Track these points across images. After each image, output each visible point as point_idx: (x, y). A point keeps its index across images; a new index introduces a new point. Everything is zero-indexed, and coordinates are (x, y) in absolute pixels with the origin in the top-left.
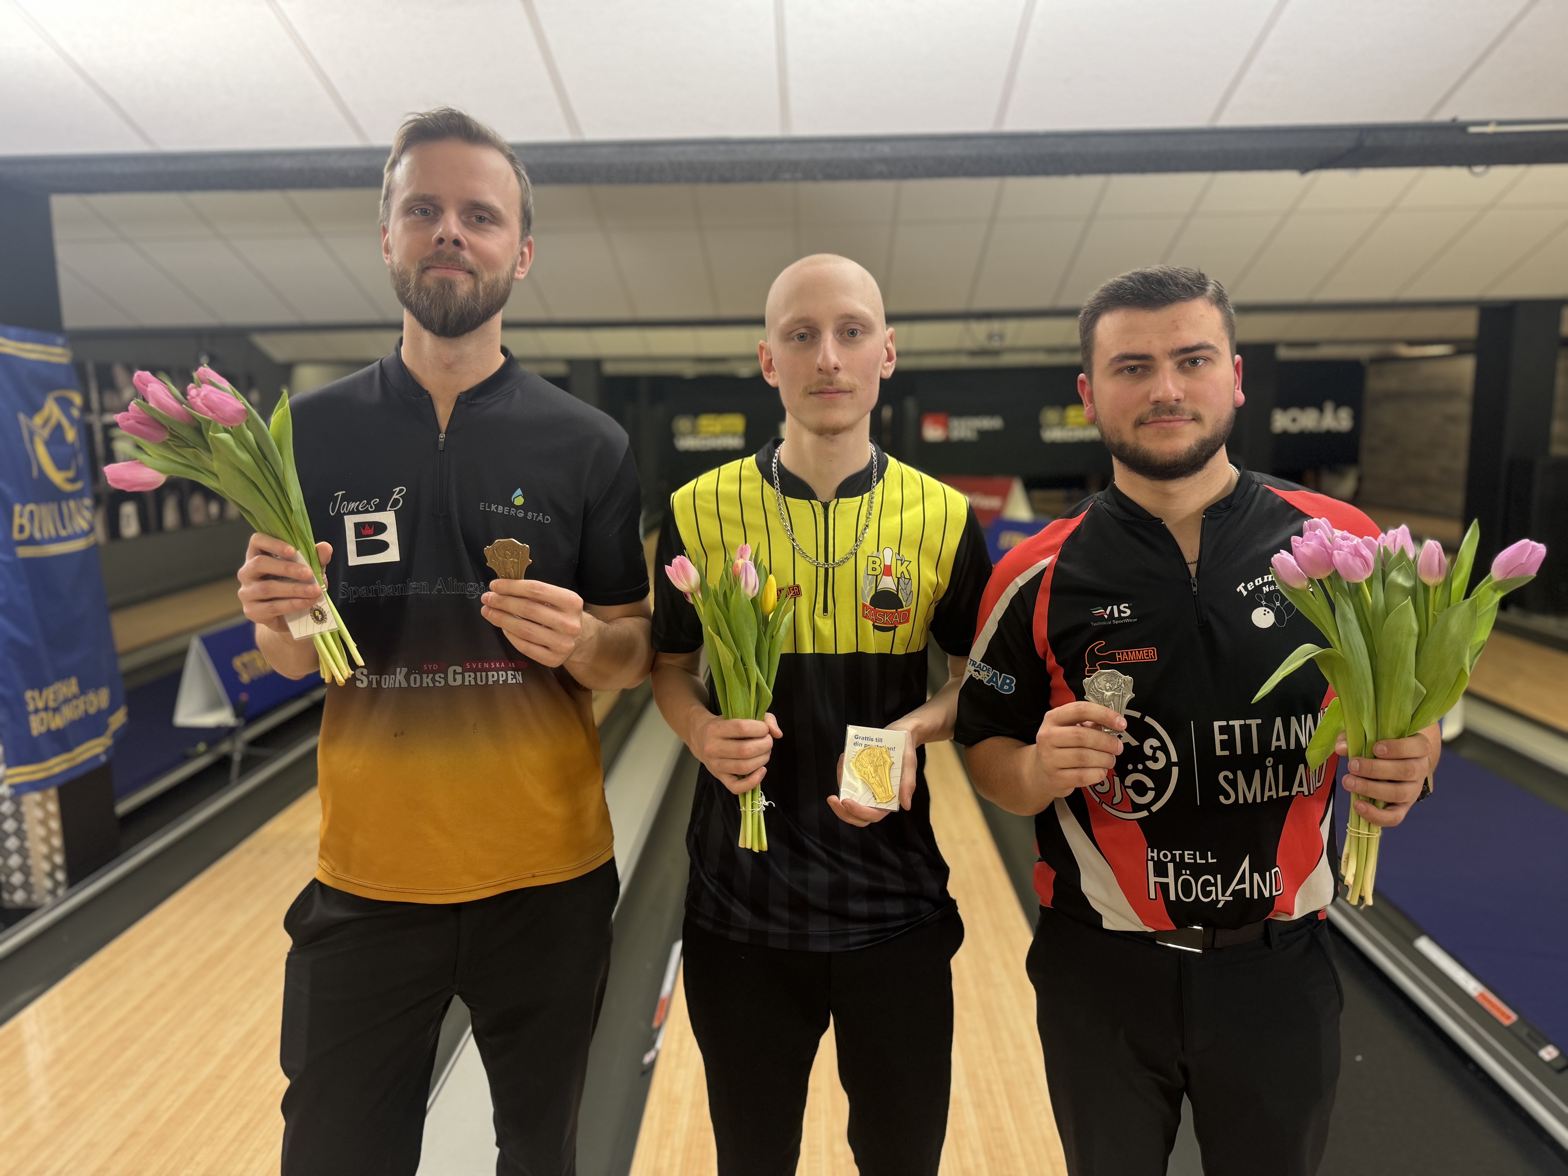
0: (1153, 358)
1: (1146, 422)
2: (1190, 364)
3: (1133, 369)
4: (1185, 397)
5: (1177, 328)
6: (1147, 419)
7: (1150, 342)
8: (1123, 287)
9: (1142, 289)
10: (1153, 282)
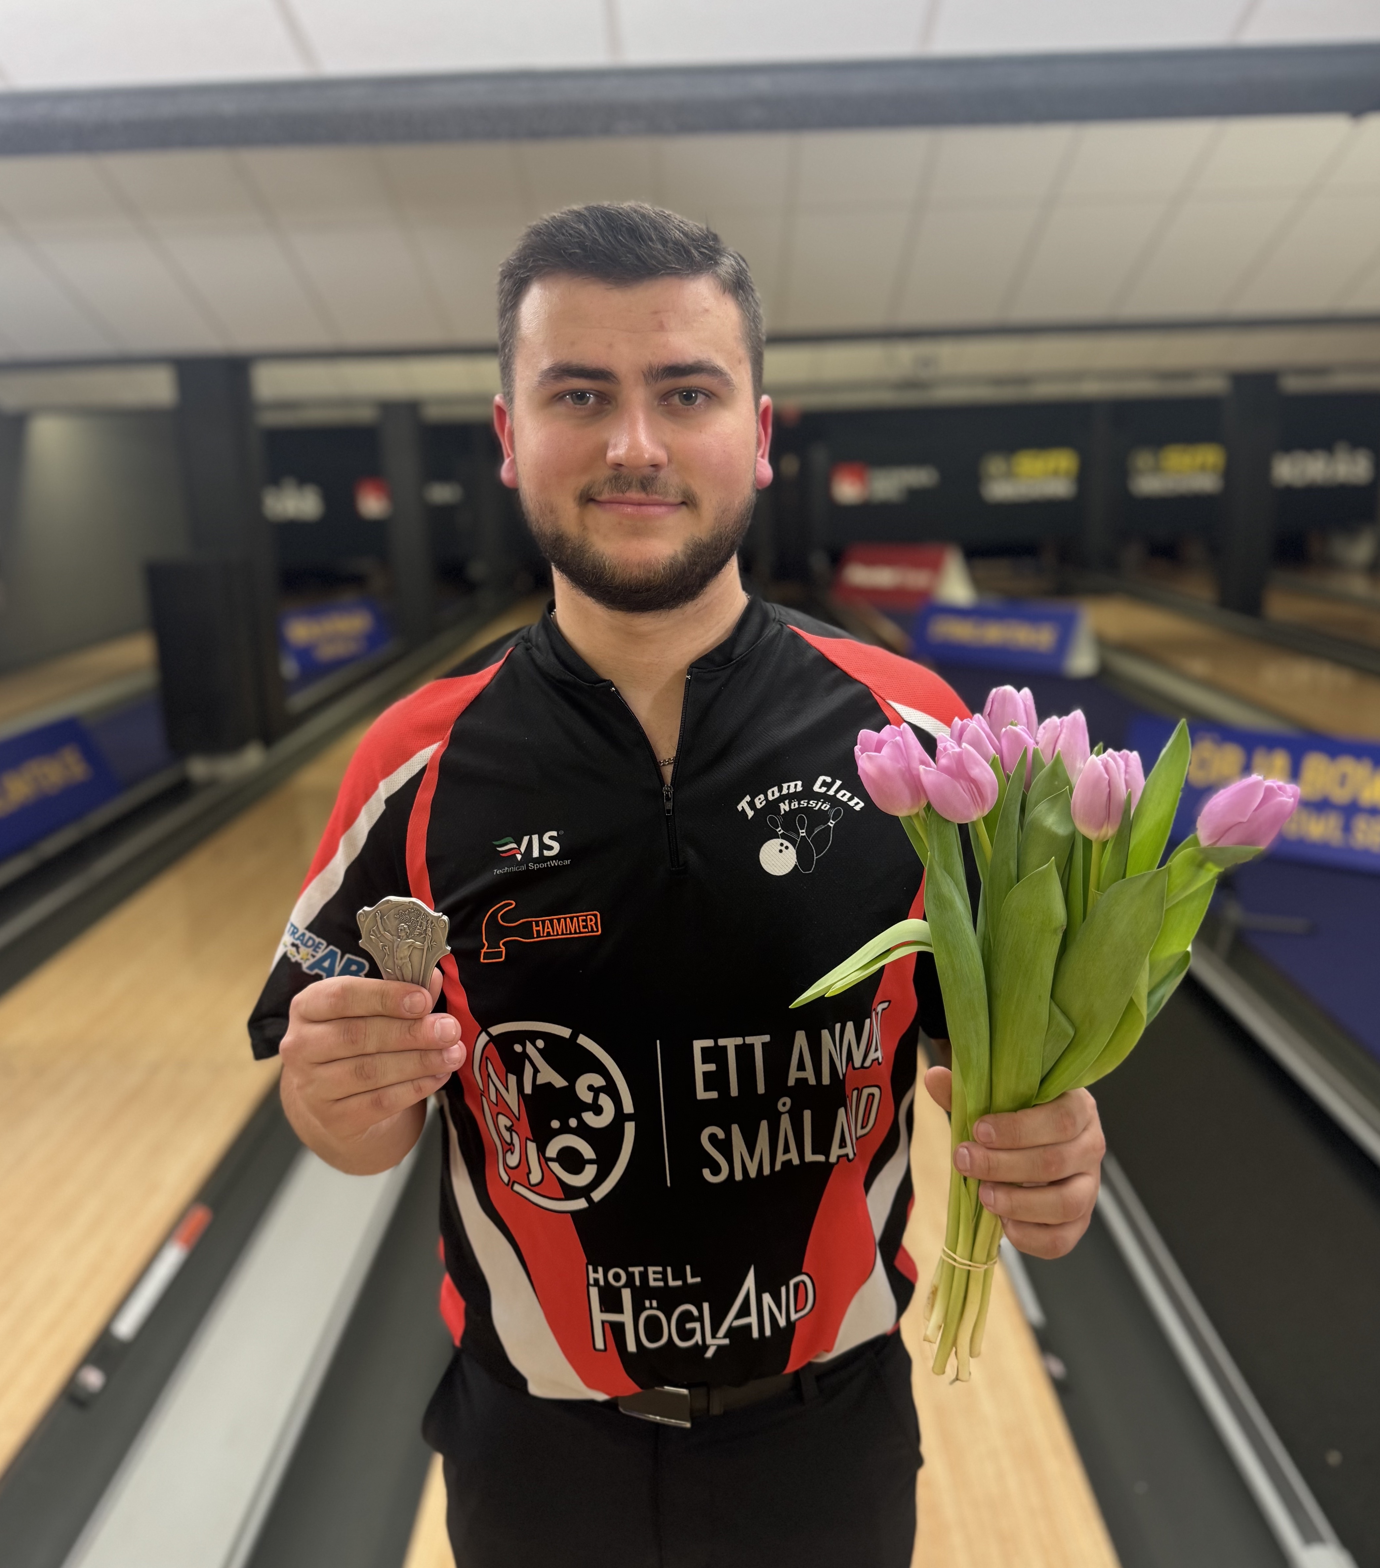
0: (614, 377)
1: (598, 498)
2: (681, 400)
3: (580, 396)
4: (670, 460)
5: (661, 327)
6: (600, 493)
7: (610, 346)
8: (567, 231)
9: (601, 240)
10: (620, 230)
